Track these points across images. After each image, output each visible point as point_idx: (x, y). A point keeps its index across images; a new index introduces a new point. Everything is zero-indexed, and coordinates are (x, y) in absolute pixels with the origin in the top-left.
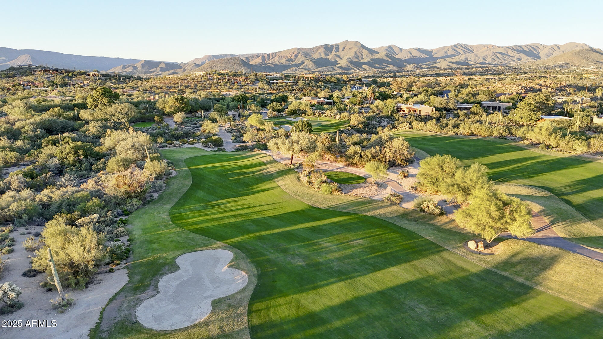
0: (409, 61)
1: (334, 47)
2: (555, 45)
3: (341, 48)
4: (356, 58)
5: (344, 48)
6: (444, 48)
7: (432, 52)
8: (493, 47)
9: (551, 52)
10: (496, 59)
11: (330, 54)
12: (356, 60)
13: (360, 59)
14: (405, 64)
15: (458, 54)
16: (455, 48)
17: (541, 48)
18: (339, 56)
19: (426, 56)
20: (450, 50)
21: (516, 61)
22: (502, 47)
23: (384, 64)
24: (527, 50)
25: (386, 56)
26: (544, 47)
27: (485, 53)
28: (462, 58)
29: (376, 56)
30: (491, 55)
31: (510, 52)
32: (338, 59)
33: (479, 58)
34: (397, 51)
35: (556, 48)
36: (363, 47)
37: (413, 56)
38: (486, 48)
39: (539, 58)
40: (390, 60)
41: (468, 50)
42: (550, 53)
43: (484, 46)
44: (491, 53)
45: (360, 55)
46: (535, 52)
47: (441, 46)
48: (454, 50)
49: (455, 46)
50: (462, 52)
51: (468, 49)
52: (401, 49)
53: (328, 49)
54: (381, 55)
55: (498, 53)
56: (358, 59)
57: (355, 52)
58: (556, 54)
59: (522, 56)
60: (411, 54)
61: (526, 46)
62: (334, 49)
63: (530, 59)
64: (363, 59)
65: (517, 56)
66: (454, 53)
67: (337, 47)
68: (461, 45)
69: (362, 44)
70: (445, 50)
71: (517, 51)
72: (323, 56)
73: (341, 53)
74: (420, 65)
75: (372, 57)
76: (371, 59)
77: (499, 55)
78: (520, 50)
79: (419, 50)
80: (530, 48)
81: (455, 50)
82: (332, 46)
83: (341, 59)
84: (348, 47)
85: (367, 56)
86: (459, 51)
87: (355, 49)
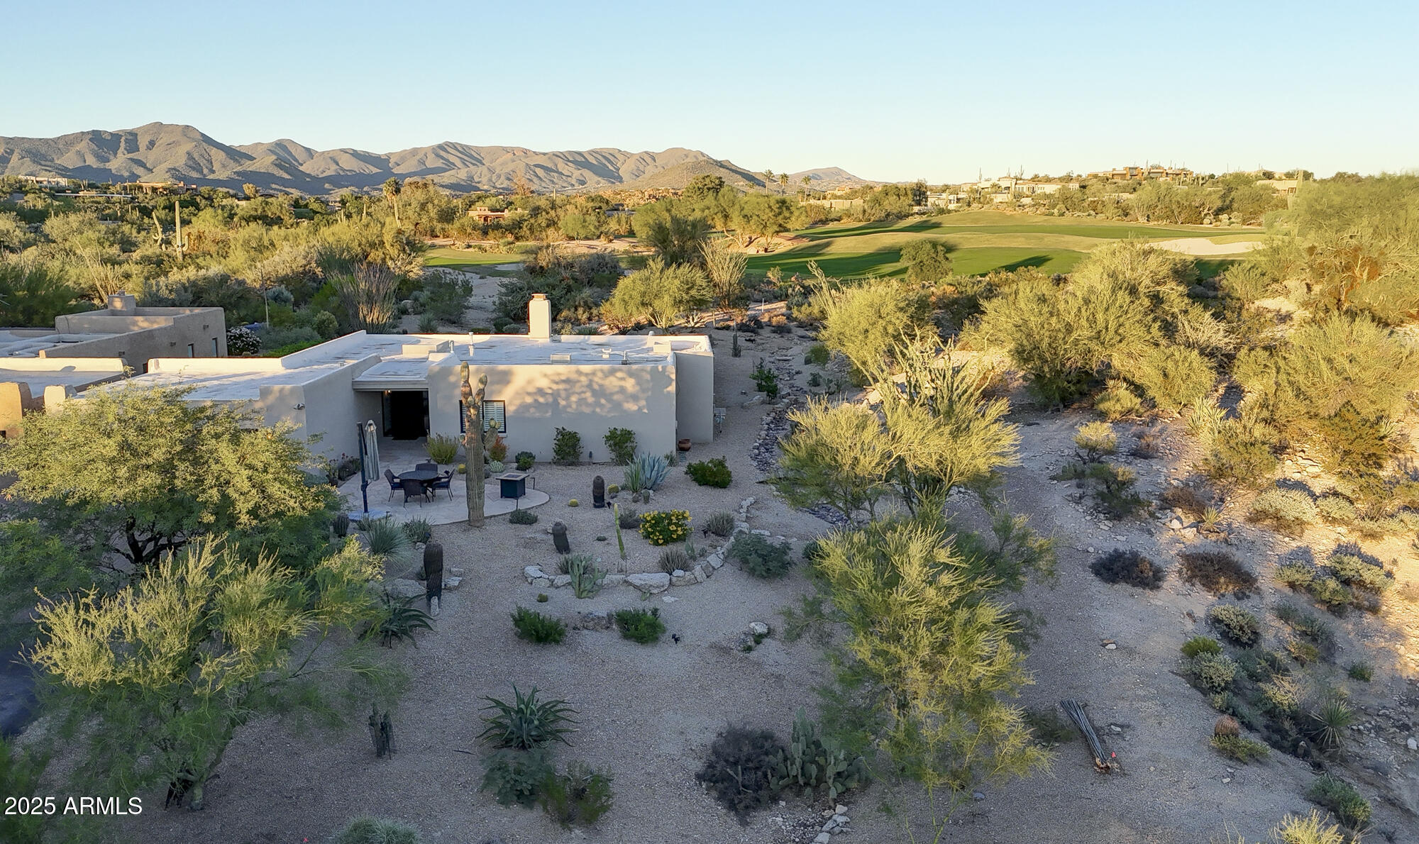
0: (338, 181)
1: (122, 140)
2: (646, 152)
3: (143, 142)
4: (194, 169)
5: (152, 144)
6: (415, 151)
7: (388, 160)
8: (525, 152)
9: (641, 168)
10: (535, 179)
11: (111, 157)
12: (195, 175)
13: (206, 171)
14: (327, 186)
15: (450, 166)
16: (443, 153)
17: (621, 158)
18: (141, 164)
19: (375, 170)
20: (431, 156)
21: (576, 185)
22: (544, 154)
23: (274, 186)
24: (596, 163)
25: (276, 165)
26: (627, 155)
27: (511, 166)
28: (461, 174)
29: (249, 166)
30: (523, 171)
31: (561, 166)
32: (139, 171)
33: (499, 176)
34: (301, 156)
35: (649, 160)
36: (207, 140)
37: (344, 170)
38: (510, 155)
39: (620, 180)
40: (286, 176)
41: (471, 157)
42: (638, 169)
43: (506, 150)
44: (522, 166)
45: (203, 162)
46: (611, 167)
47: (409, 147)
48: (438, 156)
49: (441, 147)
50: (458, 163)
51: (470, 155)
52: (308, 150)
53: (103, 142)
54: (263, 164)
55: (536, 166)
56: (202, 172)
57: (188, 153)
58: (650, 170)
59: (587, 174)
60: (338, 164)
61: (592, 152)
62: (123, 144)
63: (603, 182)
64: (213, 172)
65: (577, 173)
66: (439, 163)
67: (131, 139)
68: (454, 146)
69: (203, 135)
70: (418, 157)
71: (575, 162)
72: (91, 161)
73: (150, 158)
74: (365, 189)
75: (239, 169)
76: (237, 173)
77: (540, 172)
78: (579, 160)
79: (355, 154)
80: (600, 157)
81: (442, 158)
82: (116, 137)
83: (151, 171)
84: (164, 140)
85: (224, 166)
86: (452, 159)
87: (189, 146)
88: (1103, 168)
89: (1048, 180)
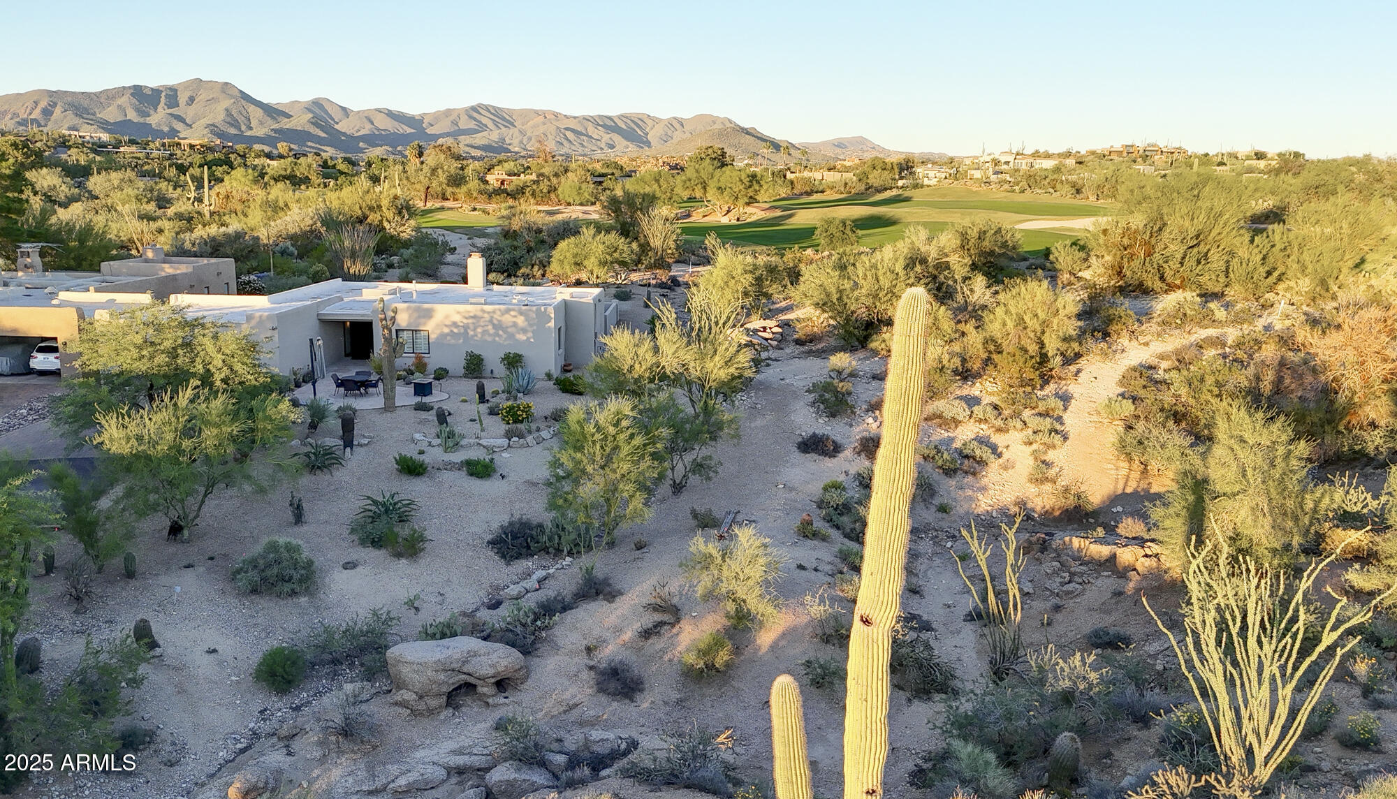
0: (373, 140)
1: (163, 95)
2: (675, 118)
3: (183, 99)
4: (232, 125)
5: (191, 100)
6: (448, 112)
7: (422, 121)
8: (556, 115)
9: (670, 133)
10: (565, 143)
11: (152, 112)
12: (233, 131)
13: (243, 128)
14: (361, 144)
15: (482, 127)
16: (475, 115)
17: (650, 123)
18: (180, 119)
19: (409, 130)
20: (464, 118)
21: (606, 148)
22: (575, 118)
23: (309, 144)
24: (624, 127)
25: (312, 123)
26: (656, 121)
27: (542, 129)
28: (493, 136)
29: (286, 124)
30: (554, 133)
31: (591, 130)
32: (179, 126)
33: (530, 139)
34: (337, 115)
35: (677, 126)
36: (245, 97)
37: (379, 130)
38: (541, 119)
39: (649, 144)
40: (323, 135)
41: (504, 119)
42: (666, 134)
43: (537, 113)
44: (552, 129)
45: (241, 119)
46: (639, 132)
47: (442, 108)
48: (471, 117)
49: (474, 109)
50: (490, 124)
51: (502, 117)
52: (344, 109)
53: (145, 97)
54: (300, 122)
55: (567, 129)
56: (240, 130)
57: (227, 110)
58: (678, 136)
59: (617, 138)
60: (372, 124)
61: (621, 117)
62: (163, 100)
63: (632, 147)
64: (251, 128)
65: (606, 137)
66: (472, 125)
67: (172, 95)
68: (487, 108)
69: (241, 92)
70: (451, 118)
71: (604, 126)
72: (132, 115)
73: (189, 113)
74: (399, 149)
75: (276, 126)
76: (275, 131)
77: (568, 134)
78: (609, 125)
79: (391, 114)
80: (629, 122)
81: (475, 119)
82: (156, 92)
83: (190, 126)
84: (203, 96)
85: (261, 123)
86: (485, 121)
87: (227, 103)
88: (1101, 145)
89: (1048, 156)
